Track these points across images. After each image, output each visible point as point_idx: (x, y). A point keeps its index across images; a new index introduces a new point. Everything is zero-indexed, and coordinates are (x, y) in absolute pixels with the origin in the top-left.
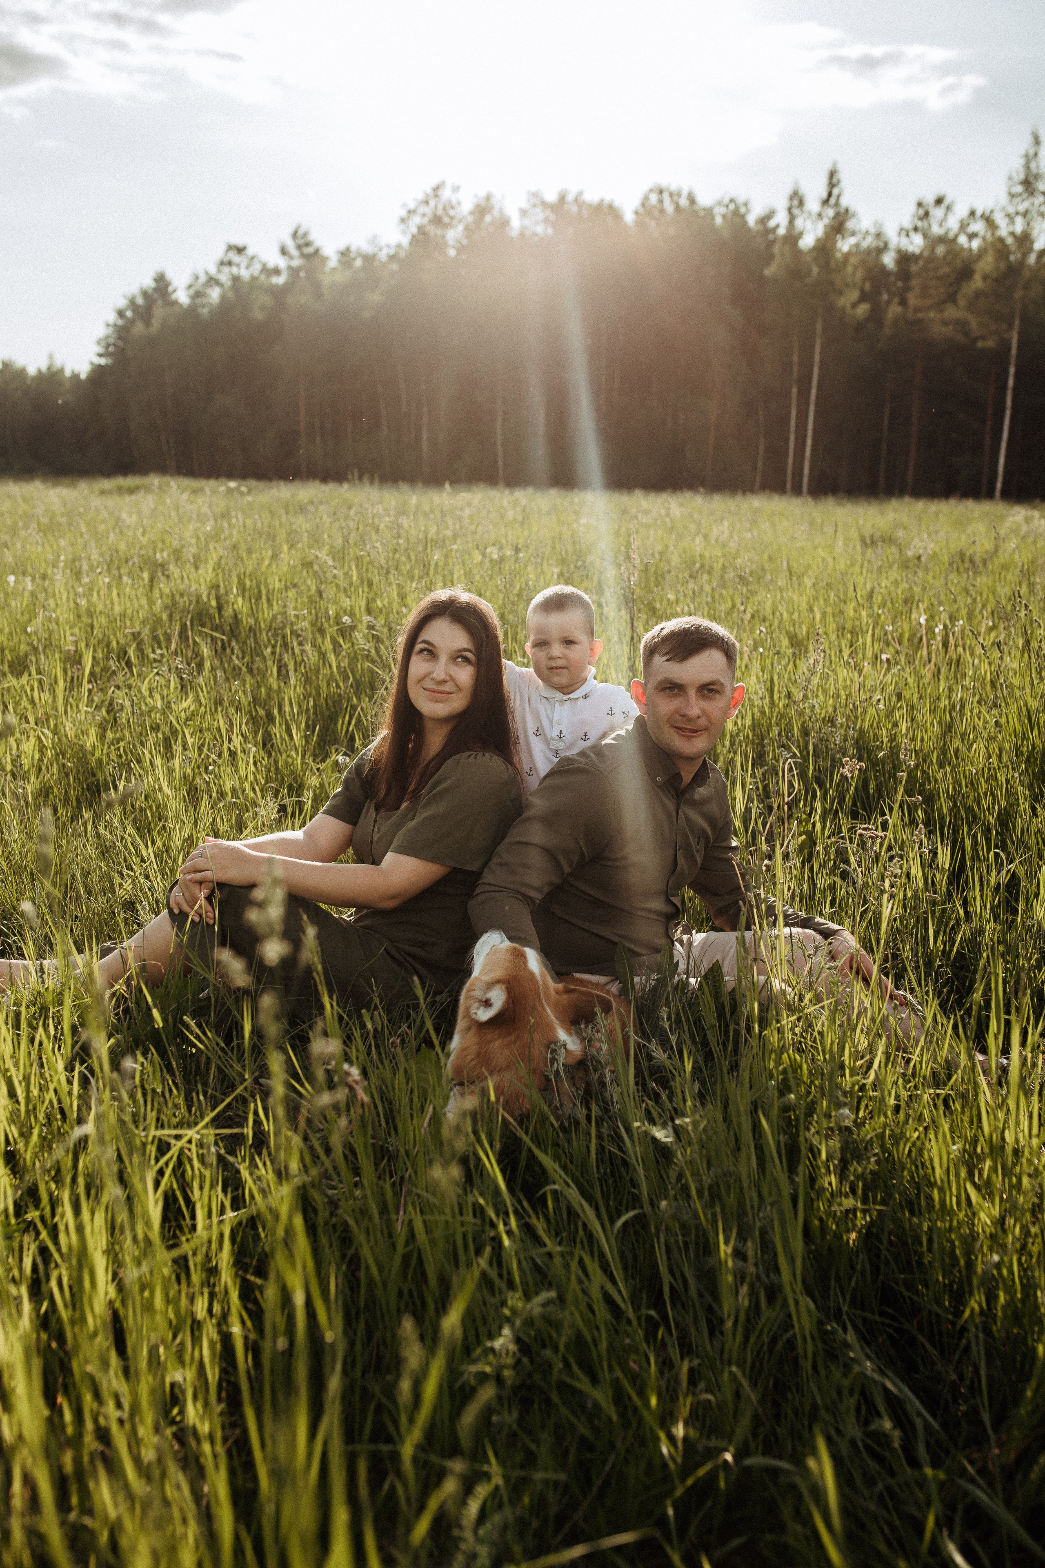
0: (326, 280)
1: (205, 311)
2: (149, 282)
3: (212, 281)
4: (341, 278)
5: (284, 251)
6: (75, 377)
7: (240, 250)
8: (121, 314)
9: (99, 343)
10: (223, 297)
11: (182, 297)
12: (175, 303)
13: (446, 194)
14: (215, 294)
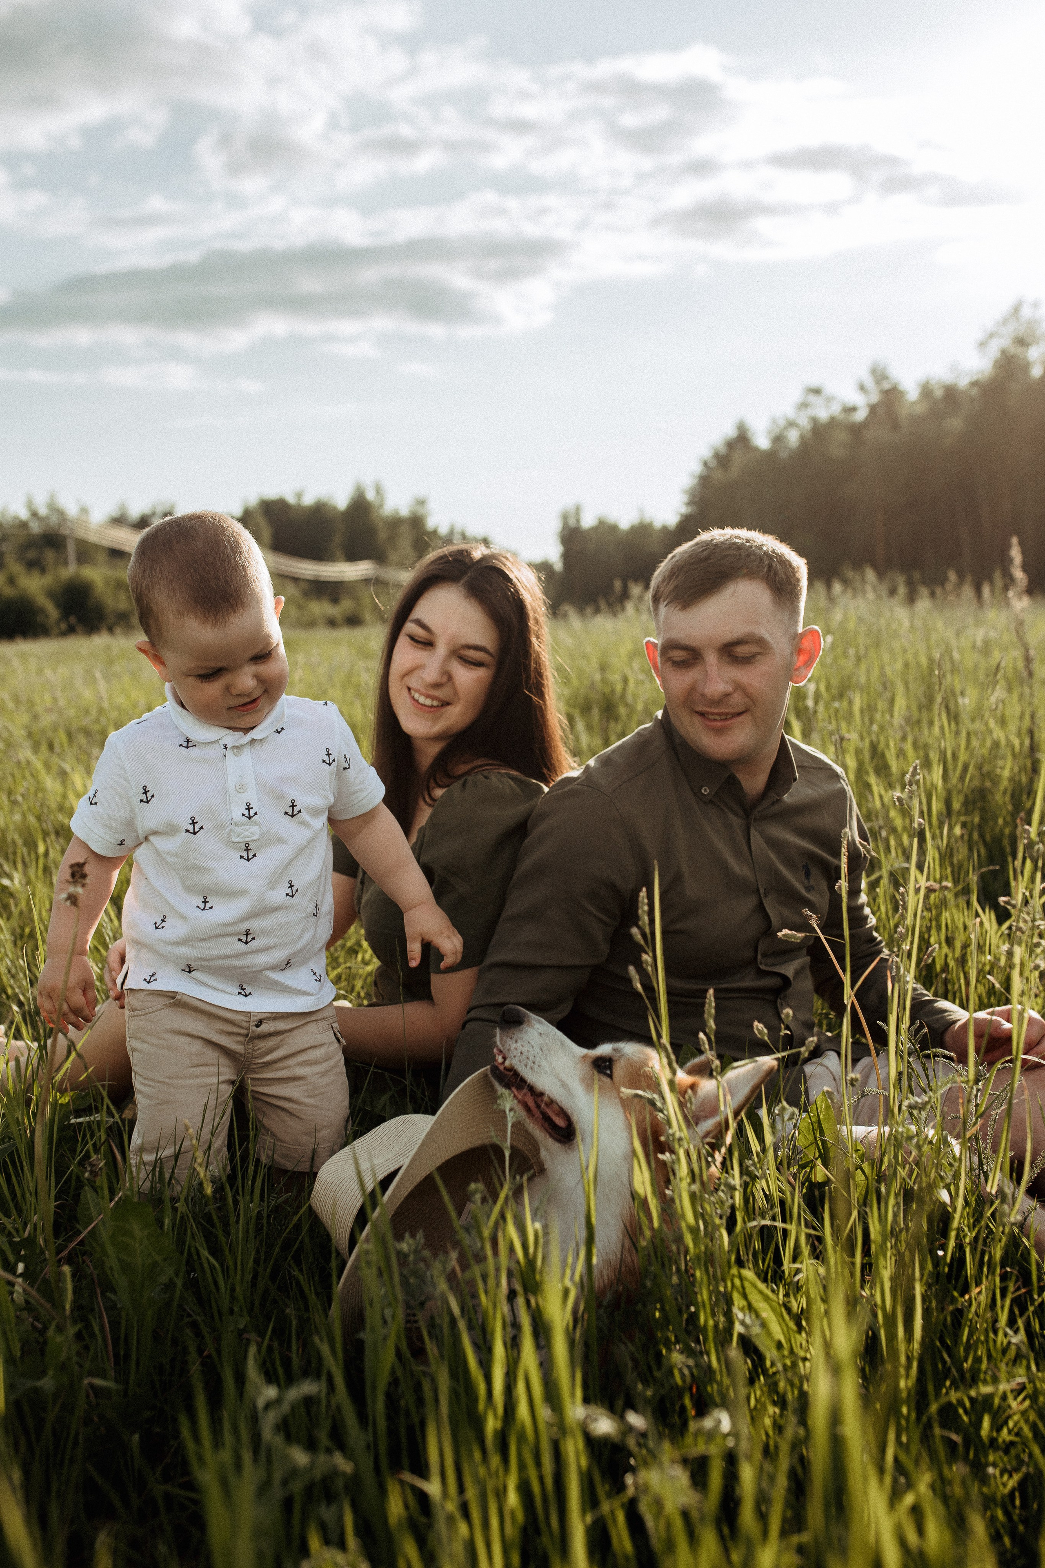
0: (903, 412)
1: (784, 455)
2: (731, 432)
3: (791, 424)
4: (920, 409)
5: (862, 388)
6: (665, 528)
7: (817, 391)
8: (705, 464)
9: (685, 492)
10: (802, 437)
11: (762, 442)
12: (757, 449)
13: (1026, 312)
14: (793, 437)
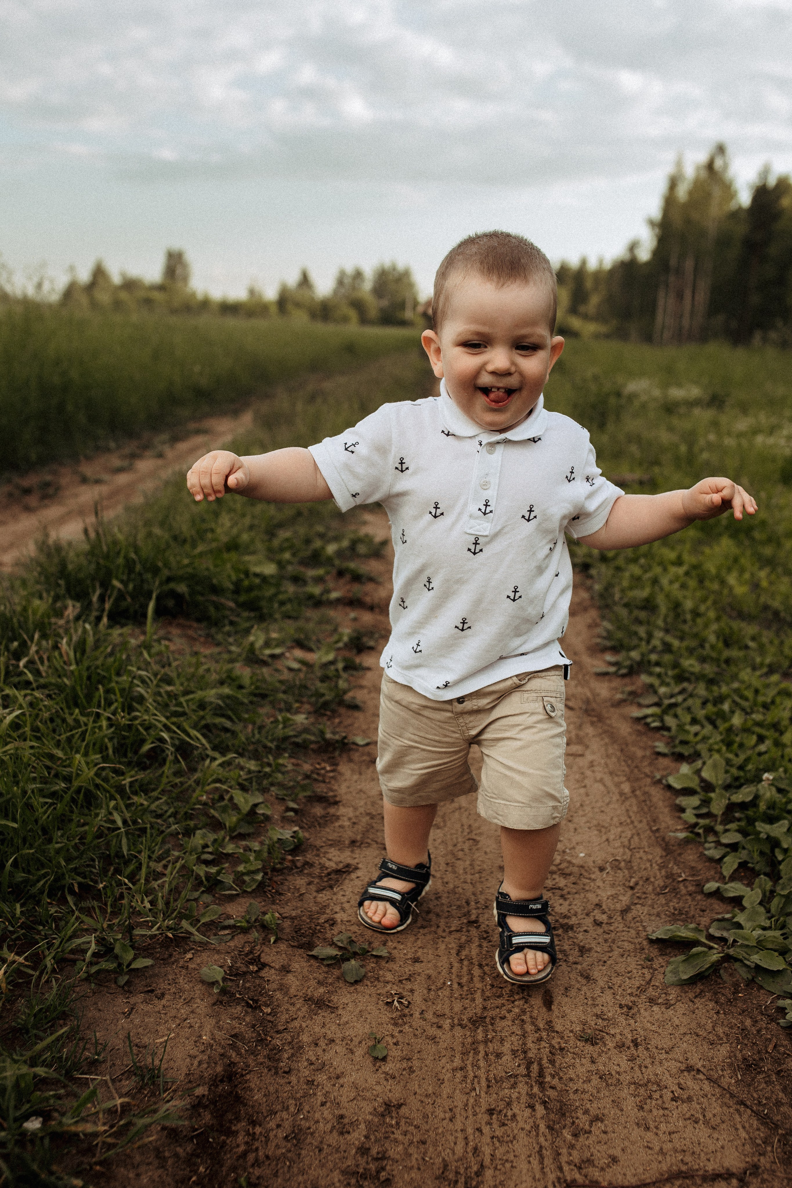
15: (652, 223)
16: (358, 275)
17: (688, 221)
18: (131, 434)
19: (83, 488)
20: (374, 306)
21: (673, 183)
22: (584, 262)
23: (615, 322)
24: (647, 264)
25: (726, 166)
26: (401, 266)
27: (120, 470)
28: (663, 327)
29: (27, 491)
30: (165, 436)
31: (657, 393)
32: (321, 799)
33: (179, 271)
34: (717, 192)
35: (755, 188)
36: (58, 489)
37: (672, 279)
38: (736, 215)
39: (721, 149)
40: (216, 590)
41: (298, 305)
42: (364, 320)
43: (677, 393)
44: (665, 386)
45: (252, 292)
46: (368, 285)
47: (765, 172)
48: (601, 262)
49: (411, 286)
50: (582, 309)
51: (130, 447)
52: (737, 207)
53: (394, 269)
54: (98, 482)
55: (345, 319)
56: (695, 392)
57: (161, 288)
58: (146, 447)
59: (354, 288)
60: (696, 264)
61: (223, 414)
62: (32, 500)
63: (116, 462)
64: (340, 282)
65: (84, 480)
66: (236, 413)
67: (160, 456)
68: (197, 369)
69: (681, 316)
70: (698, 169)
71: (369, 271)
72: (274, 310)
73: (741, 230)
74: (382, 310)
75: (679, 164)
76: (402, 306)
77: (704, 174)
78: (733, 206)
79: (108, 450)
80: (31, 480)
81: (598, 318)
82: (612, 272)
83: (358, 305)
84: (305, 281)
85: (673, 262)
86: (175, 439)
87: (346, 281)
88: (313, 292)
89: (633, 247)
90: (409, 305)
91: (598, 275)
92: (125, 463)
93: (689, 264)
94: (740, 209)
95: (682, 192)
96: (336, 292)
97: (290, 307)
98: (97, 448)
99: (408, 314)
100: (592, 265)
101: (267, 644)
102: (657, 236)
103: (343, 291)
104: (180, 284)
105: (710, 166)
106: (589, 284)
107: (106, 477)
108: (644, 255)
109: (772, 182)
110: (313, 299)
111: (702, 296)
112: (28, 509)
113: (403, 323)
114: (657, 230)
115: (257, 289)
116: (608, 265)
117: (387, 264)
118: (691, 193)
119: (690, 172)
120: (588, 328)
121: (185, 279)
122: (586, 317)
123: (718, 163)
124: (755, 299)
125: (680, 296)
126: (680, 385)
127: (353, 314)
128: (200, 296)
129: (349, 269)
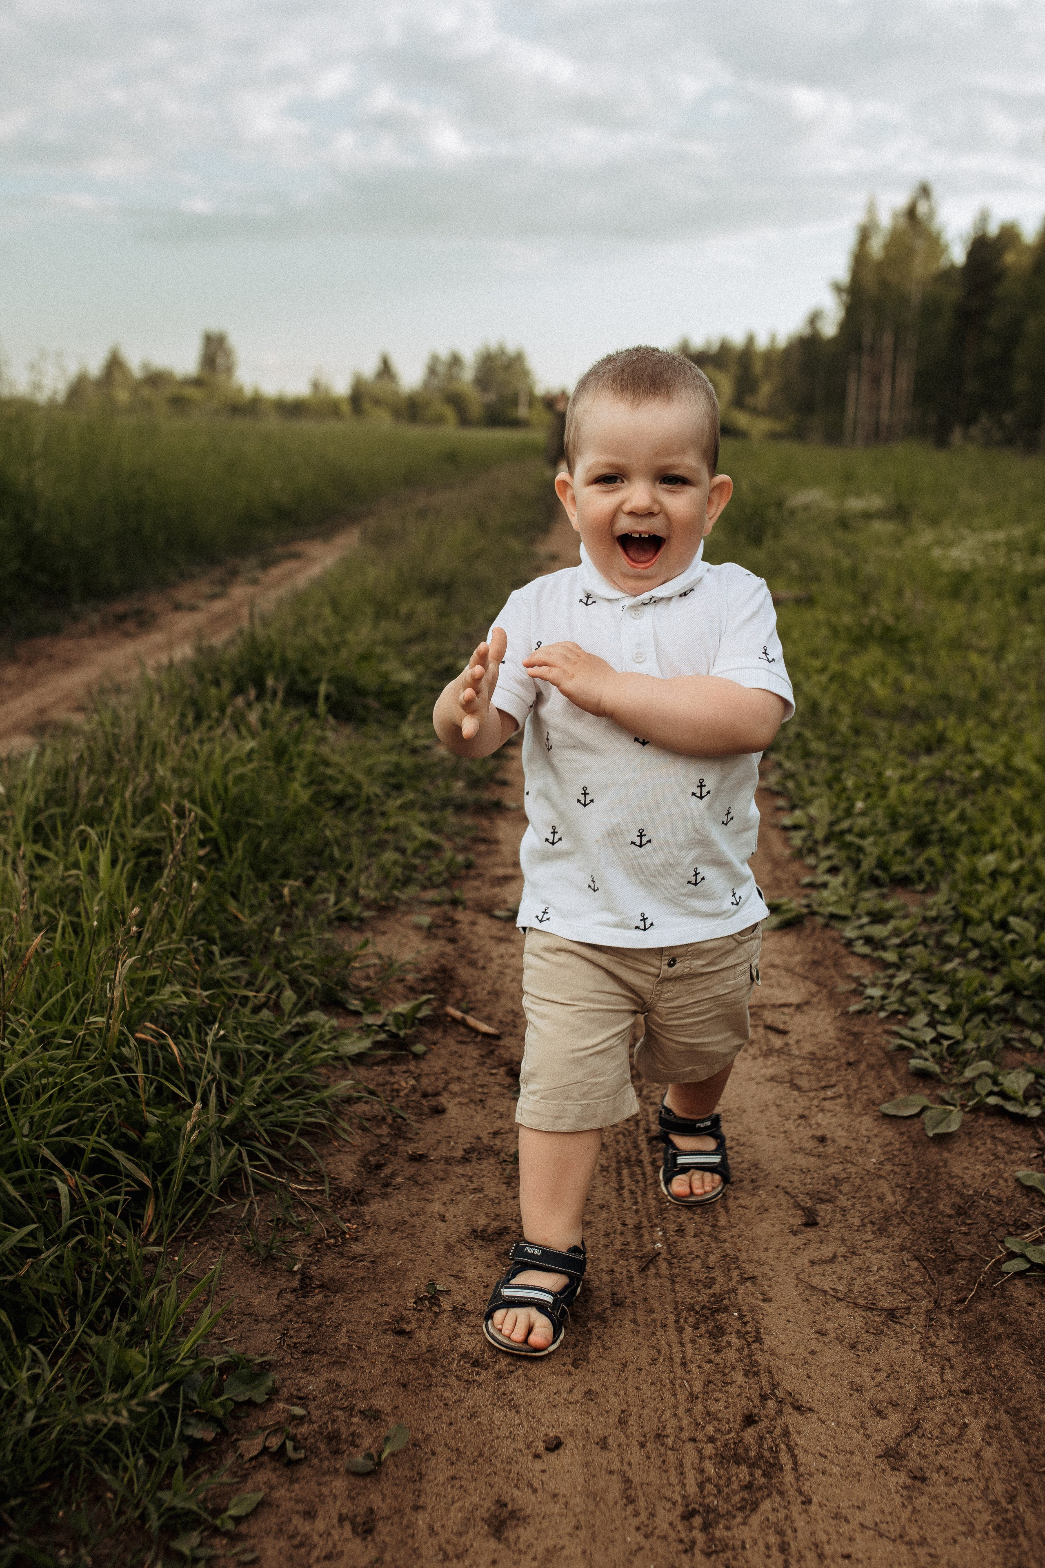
15: (838, 288)
16: (456, 361)
17: (884, 284)
18: (213, 560)
19: (178, 616)
20: (477, 400)
21: (865, 235)
22: (751, 340)
23: (792, 418)
24: (834, 340)
25: (931, 214)
26: (511, 348)
27: (213, 597)
28: (855, 423)
29: (122, 618)
30: (253, 561)
31: (831, 504)
32: (484, 841)
33: (220, 361)
34: (920, 245)
35: (970, 242)
36: (154, 616)
37: (866, 360)
38: (948, 275)
39: (925, 191)
40: (361, 692)
41: (377, 402)
42: (465, 421)
43: (855, 504)
44: (841, 496)
45: (316, 386)
46: (468, 374)
47: (984, 217)
48: (773, 338)
49: (525, 373)
50: (749, 401)
51: (217, 573)
52: (948, 264)
53: (503, 352)
54: (193, 608)
55: (440, 420)
56: (876, 502)
57: (197, 382)
58: (234, 573)
59: (451, 378)
60: (896, 342)
61: (313, 537)
62: (130, 626)
63: (205, 588)
64: (432, 371)
65: (178, 607)
66: (327, 535)
67: (255, 582)
68: (277, 484)
69: (878, 409)
70: (895, 216)
71: (470, 356)
72: (346, 408)
73: (953, 295)
74: (488, 407)
75: (871, 210)
76: (514, 401)
77: (903, 222)
78: (943, 263)
79: (193, 576)
80: (120, 607)
81: (771, 412)
82: (788, 351)
83: (456, 401)
84: (386, 370)
85: (867, 338)
86: (266, 565)
87: (441, 369)
88: (397, 384)
89: (814, 319)
90: (523, 400)
91: (769, 356)
92: (217, 589)
93: (887, 339)
94: (953, 267)
95: (876, 246)
96: (426, 385)
97: (367, 405)
98: (182, 576)
99: (523, 412)
100: (762, 342)
101: (416, 736)
102: (844, 304)
103: (436, 382)
104: (222, 377)
105: (911, 213)
106: (758, 367)
107: (202, 604)
108: (829, 329)
109: (993, 229)
110: (397, 393)
111: (904, 383)
112: (127, 635)
113: (516, 423)
114: (845, 297)
115: (323, 381)
116: (782, 342)
117: (493, 346)
118: (887, 247)
119: (885, 220)
120: (759, 426)
121: (229, 370)
122: (755, 412)
123: (922, 208)
124: (972, 386)
125: (876, 381)
126: (859, 494)
127: (449, 412)
128: (248, 391)
129: (444, 354)
